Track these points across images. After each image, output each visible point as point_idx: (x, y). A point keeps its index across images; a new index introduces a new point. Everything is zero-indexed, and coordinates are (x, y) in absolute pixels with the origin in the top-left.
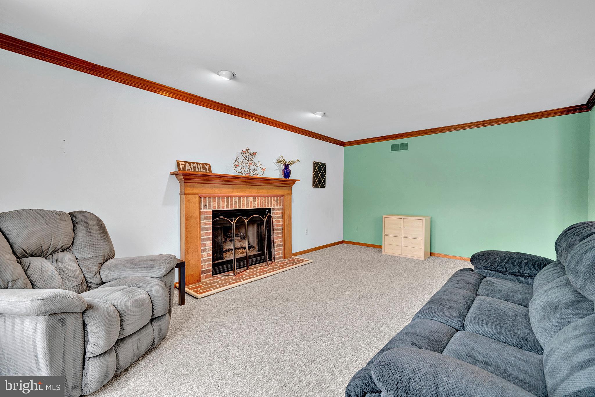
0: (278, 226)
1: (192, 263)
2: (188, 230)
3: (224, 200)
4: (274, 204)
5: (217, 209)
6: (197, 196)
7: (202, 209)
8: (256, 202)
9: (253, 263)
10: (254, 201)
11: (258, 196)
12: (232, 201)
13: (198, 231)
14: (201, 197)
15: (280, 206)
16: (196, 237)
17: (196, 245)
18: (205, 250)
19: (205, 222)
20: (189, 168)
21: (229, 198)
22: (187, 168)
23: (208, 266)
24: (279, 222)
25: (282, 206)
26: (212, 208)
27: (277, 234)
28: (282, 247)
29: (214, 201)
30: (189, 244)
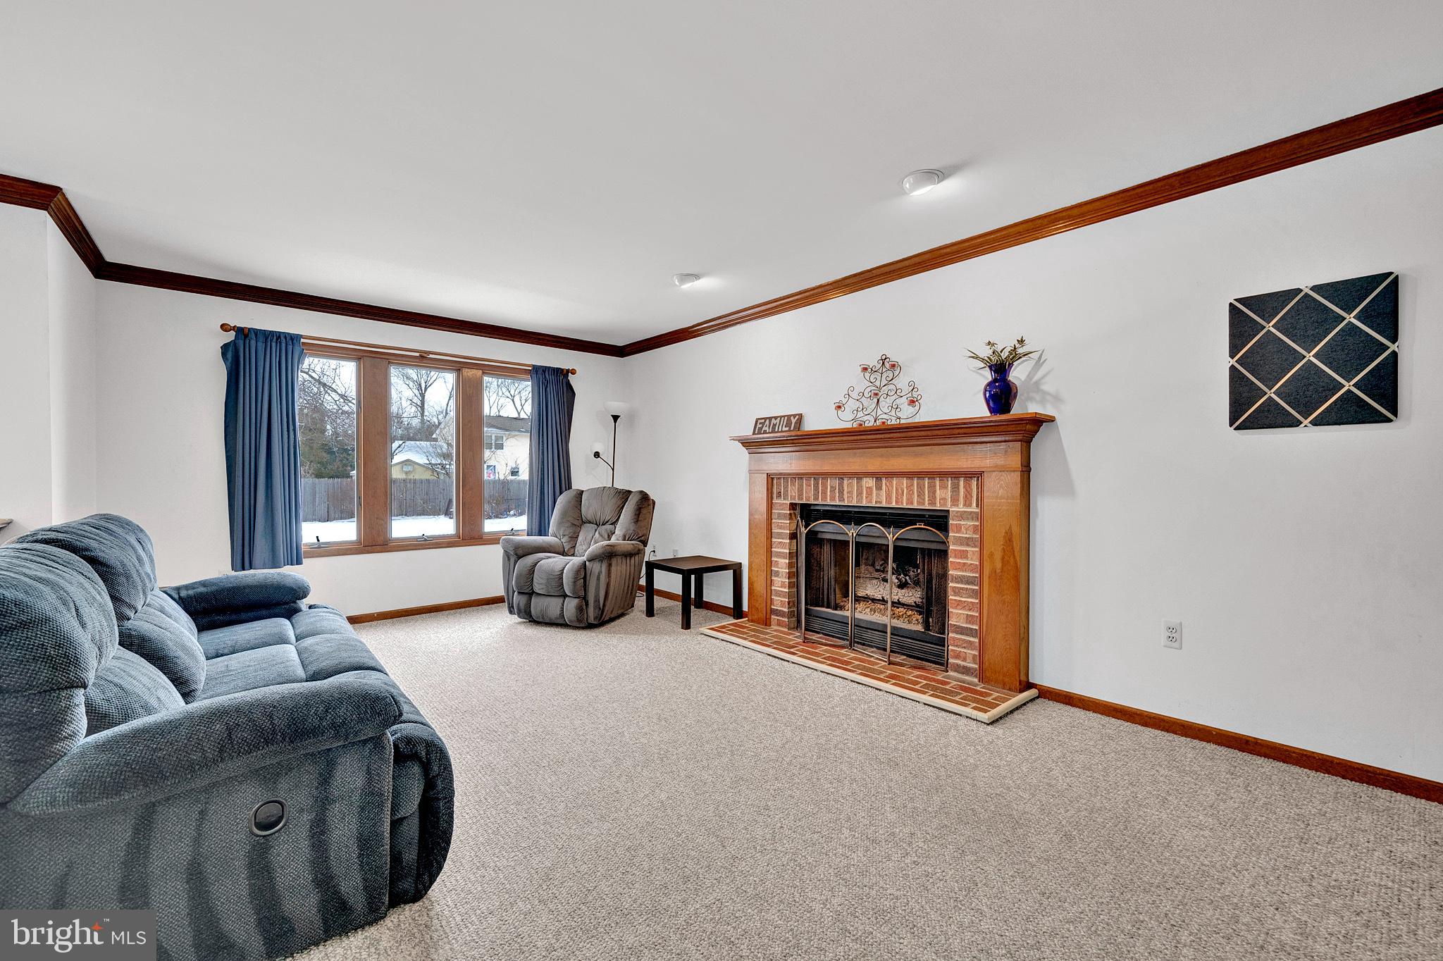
0: (963, 567)
1: (756, 587)
4: (944, 499)
5: (797, 501)
6: (764, 475)
7: (775, 499)
8: (884, 491)
10: (879, 488)
11: (890, 475)
13: (766, 537)
14: (772, 479)
15: (967, 503)
16: (762, 545)
17: (761, 559)
18: (777, 575)
19: (778, 523)
20: (768, 428)
22: (764, 429)
23: (782, 603)
24: (964, 554)
25: (977, 506)
26: (789, 499)
27: (959, 592)
28: (976, 640)
30: (752, 554)
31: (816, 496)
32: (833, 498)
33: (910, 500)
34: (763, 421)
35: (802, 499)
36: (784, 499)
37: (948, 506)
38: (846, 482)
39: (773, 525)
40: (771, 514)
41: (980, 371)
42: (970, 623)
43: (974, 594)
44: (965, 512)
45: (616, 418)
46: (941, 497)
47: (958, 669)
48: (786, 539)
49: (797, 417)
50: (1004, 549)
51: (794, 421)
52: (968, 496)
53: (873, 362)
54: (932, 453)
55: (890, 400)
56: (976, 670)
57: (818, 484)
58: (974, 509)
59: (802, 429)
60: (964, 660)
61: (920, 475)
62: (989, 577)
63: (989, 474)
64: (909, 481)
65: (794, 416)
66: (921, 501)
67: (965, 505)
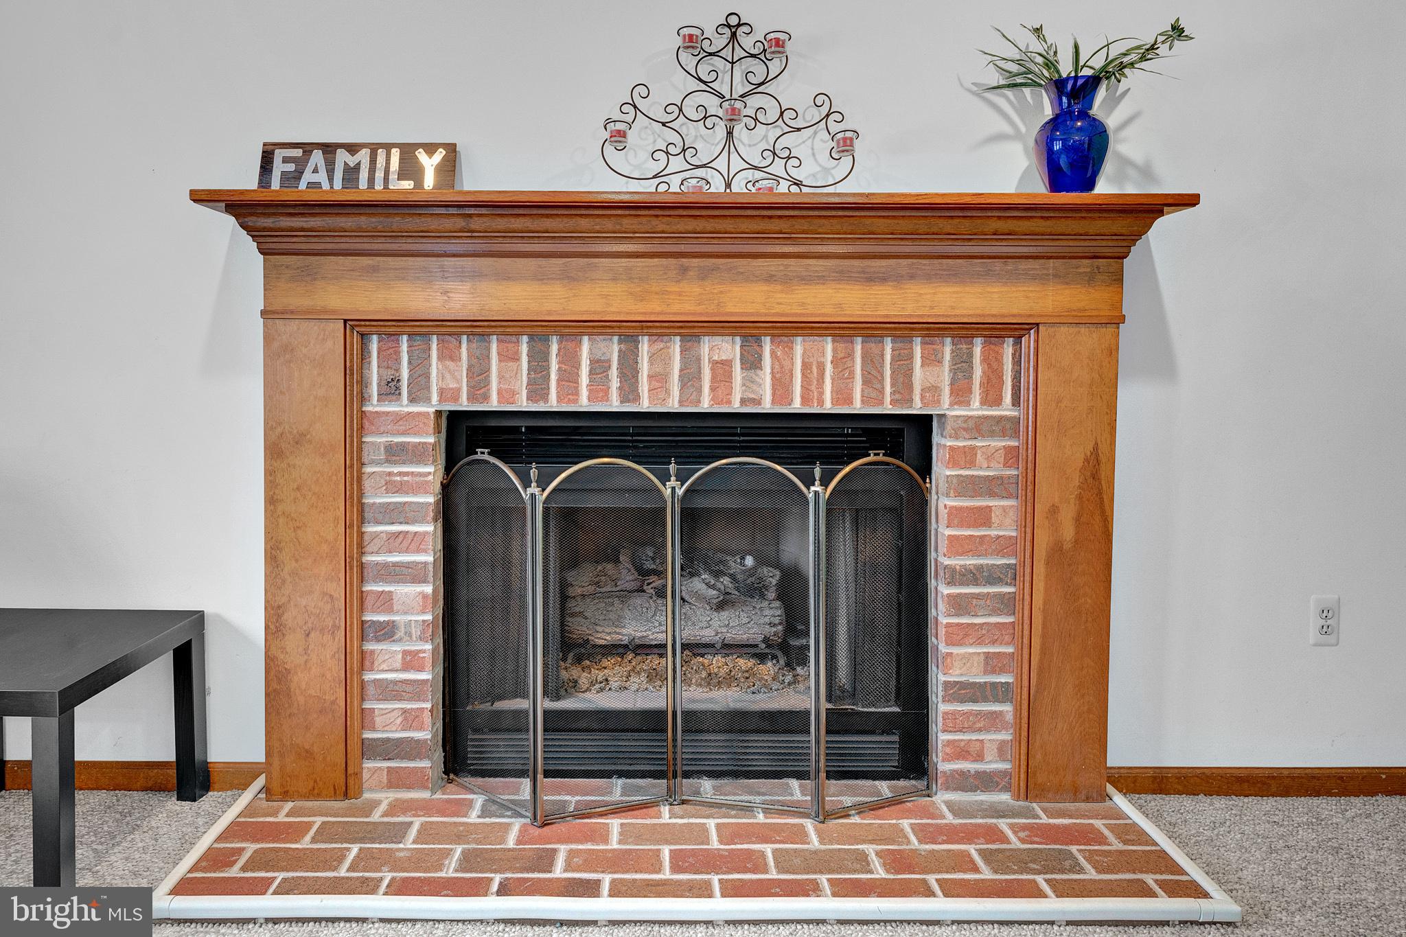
0: (965, 545)
1: (304, 687)
2: (280, 508)
3: (518, 353)
4: (934, 390)
5: (464, 405)
6: (331, 325)
7: (375, 402)
8: (768, 369)
9: (764, 765)
10: (752, 363)
11: (786, 329)
12: (570, 361)
13: (336, 519)
14: (362, 335)
15: (992, 397)
16: (325, 547)
17: (325, 594)
18: (387, 632)
19: (390, 474)
20: (322, 177)
21: (555, 339)
22: (308, 177)
23: (405, 719)
24: (980, 517)
25: (1016, 401)
26: (435, 398)
27: (959, 605)
28: (1007, 708)
29: (448, 355)
30: (284, 581)
31: (538, 388)
33: (843, 395)
34: (298, 153)
35: (485, 397)
36: (412, 400)
37: (945, 406)
38: (645, 346)
39: (367, 484)
40: (360, 450)
41: (988, 95)
42: (993, 672)
43: (1007, 604)
44: (987, 418)
46: (927, 385)
47: (962, 782)
48: (422, 521)
49: (442, 152)
50: (1080, 497)
51: (429, 164)
52: (993, 381)
53: (704, 27)
54: (912, 277)
55: (764, 136)
56: (1007, 773)
57: (546, 357)
58: (1006, 409)
59: (457, 188)
60: (979, 757)
61: (871, 330)
62: (1045, 562)
63: (1051, 330)
64: (840, 345)
65: (430, 149)
66: (873, 395)
67: (984, 402)
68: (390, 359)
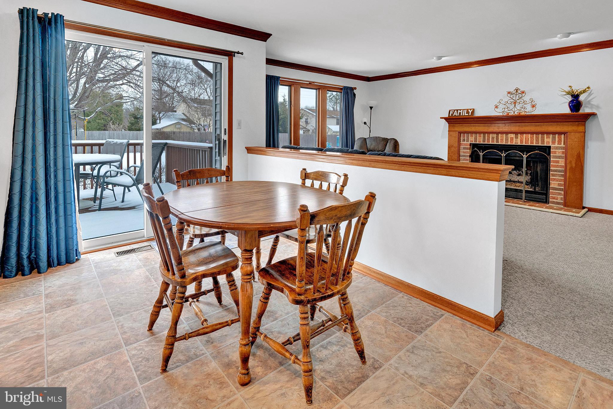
31: (484, 141)
32: (493, 141)
33: (532, 142)
34: (453, 111)
35: (477, 142)
36: (467, 142)
37: (550, 145)
39: (461, 152)
40: (460, 148)
42: (560, 186)
43: (562, 176)
44: (558, 146)
45: (371, 108)
46: (547, 141)
47: (554, 202)
48: (468, 157)
49: (472, 110)
51: (470, 112)
52: (560, 141)
53: (512, 90)
55: (521, 105)
56: (562, 202)
57: (485, 136)
58: (562, 145)
60: (557, 199)
62: (569, 170)
64: (532, 135)
65: (471, 110)
67: (558, 144)
68: (464, 136)
